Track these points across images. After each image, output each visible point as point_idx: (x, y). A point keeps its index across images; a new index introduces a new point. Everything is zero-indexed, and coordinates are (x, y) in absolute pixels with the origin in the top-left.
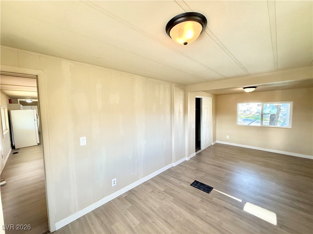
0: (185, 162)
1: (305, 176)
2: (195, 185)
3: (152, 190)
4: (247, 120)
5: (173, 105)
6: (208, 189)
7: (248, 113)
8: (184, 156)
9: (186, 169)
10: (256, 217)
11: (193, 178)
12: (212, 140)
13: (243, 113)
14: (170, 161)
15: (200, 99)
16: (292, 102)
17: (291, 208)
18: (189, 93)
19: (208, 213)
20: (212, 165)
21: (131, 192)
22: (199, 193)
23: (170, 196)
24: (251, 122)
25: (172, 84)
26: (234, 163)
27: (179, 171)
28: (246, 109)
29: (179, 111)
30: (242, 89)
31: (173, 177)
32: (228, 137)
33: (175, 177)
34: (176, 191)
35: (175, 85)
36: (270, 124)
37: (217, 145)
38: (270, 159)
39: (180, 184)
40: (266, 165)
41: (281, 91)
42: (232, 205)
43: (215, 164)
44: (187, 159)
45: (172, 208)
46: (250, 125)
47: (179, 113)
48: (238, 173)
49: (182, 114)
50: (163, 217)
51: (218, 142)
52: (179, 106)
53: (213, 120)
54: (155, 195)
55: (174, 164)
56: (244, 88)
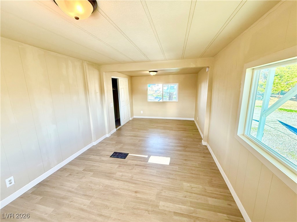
0: (106, 139)
1: (183, 130)
2: (114, 156)
3: (69, 173)
4: (157, 98)
5: (87, 84)
6: (124, 156)
7: (158, 92)
8: (105, 134)
9: (107, 145)
10: (155, 163)
11: (113, 151)
12: (130, 116)
13: (155, 92)
14: (91, 142)
15: (116, 79)
16: (178, 84)
17: (174, 151)
18: (104, 73)
19: (123, 173)
20: (129, 136)
21: (41, 184)
22: (117, 161)
23: (90, 172)
24: (160, 99)
25: (83, 62)
26: (145, 131)
27: (99, 148)
28: (157, 90)
29: (95, 91)
30: (148, 72)
31: (93, 155)
32: (142, 112)
33: (95, 154)
34: (96, 166)
35: (87, 64)
36: (169, 100)
37: (134, 120)
38: (167, 124)
39: (100, 159)
40: (165, 128)
41: (172, 75)
42: (141, 161)
43: (131, 135)
44: (108, 135)
45: (91, 182)
46: (160, 101)
47: (96, 93)
48: (148, 138)
49: (98, 94)
50: (81, 193)
51: (135, 117)
52: (94, 86)
53: (130, 99)
54: (73, 177)
55: (95, 143)
56: (150, 72)
